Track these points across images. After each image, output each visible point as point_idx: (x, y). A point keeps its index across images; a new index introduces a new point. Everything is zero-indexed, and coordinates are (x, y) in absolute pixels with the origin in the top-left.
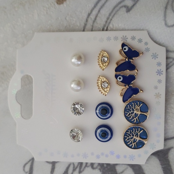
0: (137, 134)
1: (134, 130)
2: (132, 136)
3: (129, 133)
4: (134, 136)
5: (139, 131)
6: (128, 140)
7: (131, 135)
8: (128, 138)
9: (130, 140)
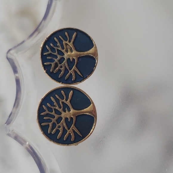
0: (65, 106)
1: (54, 101)
2: (57, 116)
3: (47, 112)
4: (60, 114)
5: (65, 98)
6: (52, 129)
7: (53, 113)
8: (51, 124)
9: (59, 127)
